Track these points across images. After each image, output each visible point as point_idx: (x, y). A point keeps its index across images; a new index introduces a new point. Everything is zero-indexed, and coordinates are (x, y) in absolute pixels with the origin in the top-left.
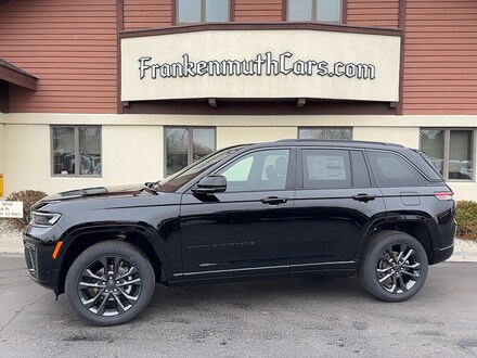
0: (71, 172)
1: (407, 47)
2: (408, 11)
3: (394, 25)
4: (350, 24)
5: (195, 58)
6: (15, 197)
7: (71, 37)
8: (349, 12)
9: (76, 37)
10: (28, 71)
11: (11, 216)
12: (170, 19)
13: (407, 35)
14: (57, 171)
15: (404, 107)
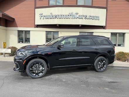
1: (108, 12)
2: (108, 2)
3: (105, 6)
4: (93, 6)
5: (54, 14)
6: (9, 48)
8: (93, 2)
9: (24, 8)
10: (12, 17)
11: (8, 53)
12: (48, 4)
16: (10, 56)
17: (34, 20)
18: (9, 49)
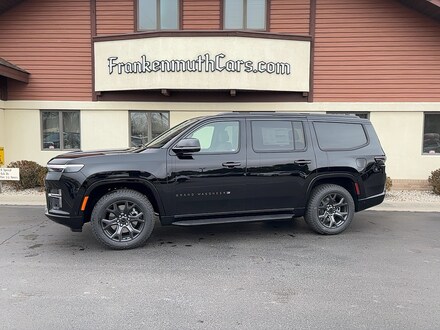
0: (57, 146)
1: (315, 49)
2: (317, 21)
3: (305, 32)
4: (273, 32)
5: (151, 58)
6: (14, 165)
7: (55, 40)
8: (272, 21)
9: (59, 41)
10: (22, 68)
11: (10, 179)
12: (132, 27)
13: (316, 40)
14: (46, 146)
15: (314, 95)
16: (18, 189)
17: (90, 77)
18: (13, 169)
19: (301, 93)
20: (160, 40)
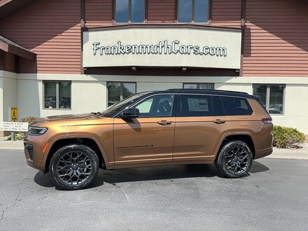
0: (54, 107)
1: (245, 38)
3: (238, 25)
4: (212, 25)
5: (124, 43)
6: (24, 120)
11: (22, 131)
13: (246, 31)
14: (46, 106)
15: (244, 72)
17: (80, 57)
18: (23, 123)
19: (235, 70)
20: (131, 31)
